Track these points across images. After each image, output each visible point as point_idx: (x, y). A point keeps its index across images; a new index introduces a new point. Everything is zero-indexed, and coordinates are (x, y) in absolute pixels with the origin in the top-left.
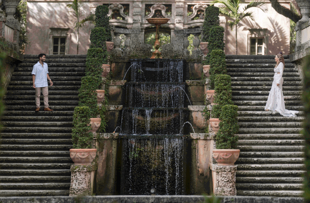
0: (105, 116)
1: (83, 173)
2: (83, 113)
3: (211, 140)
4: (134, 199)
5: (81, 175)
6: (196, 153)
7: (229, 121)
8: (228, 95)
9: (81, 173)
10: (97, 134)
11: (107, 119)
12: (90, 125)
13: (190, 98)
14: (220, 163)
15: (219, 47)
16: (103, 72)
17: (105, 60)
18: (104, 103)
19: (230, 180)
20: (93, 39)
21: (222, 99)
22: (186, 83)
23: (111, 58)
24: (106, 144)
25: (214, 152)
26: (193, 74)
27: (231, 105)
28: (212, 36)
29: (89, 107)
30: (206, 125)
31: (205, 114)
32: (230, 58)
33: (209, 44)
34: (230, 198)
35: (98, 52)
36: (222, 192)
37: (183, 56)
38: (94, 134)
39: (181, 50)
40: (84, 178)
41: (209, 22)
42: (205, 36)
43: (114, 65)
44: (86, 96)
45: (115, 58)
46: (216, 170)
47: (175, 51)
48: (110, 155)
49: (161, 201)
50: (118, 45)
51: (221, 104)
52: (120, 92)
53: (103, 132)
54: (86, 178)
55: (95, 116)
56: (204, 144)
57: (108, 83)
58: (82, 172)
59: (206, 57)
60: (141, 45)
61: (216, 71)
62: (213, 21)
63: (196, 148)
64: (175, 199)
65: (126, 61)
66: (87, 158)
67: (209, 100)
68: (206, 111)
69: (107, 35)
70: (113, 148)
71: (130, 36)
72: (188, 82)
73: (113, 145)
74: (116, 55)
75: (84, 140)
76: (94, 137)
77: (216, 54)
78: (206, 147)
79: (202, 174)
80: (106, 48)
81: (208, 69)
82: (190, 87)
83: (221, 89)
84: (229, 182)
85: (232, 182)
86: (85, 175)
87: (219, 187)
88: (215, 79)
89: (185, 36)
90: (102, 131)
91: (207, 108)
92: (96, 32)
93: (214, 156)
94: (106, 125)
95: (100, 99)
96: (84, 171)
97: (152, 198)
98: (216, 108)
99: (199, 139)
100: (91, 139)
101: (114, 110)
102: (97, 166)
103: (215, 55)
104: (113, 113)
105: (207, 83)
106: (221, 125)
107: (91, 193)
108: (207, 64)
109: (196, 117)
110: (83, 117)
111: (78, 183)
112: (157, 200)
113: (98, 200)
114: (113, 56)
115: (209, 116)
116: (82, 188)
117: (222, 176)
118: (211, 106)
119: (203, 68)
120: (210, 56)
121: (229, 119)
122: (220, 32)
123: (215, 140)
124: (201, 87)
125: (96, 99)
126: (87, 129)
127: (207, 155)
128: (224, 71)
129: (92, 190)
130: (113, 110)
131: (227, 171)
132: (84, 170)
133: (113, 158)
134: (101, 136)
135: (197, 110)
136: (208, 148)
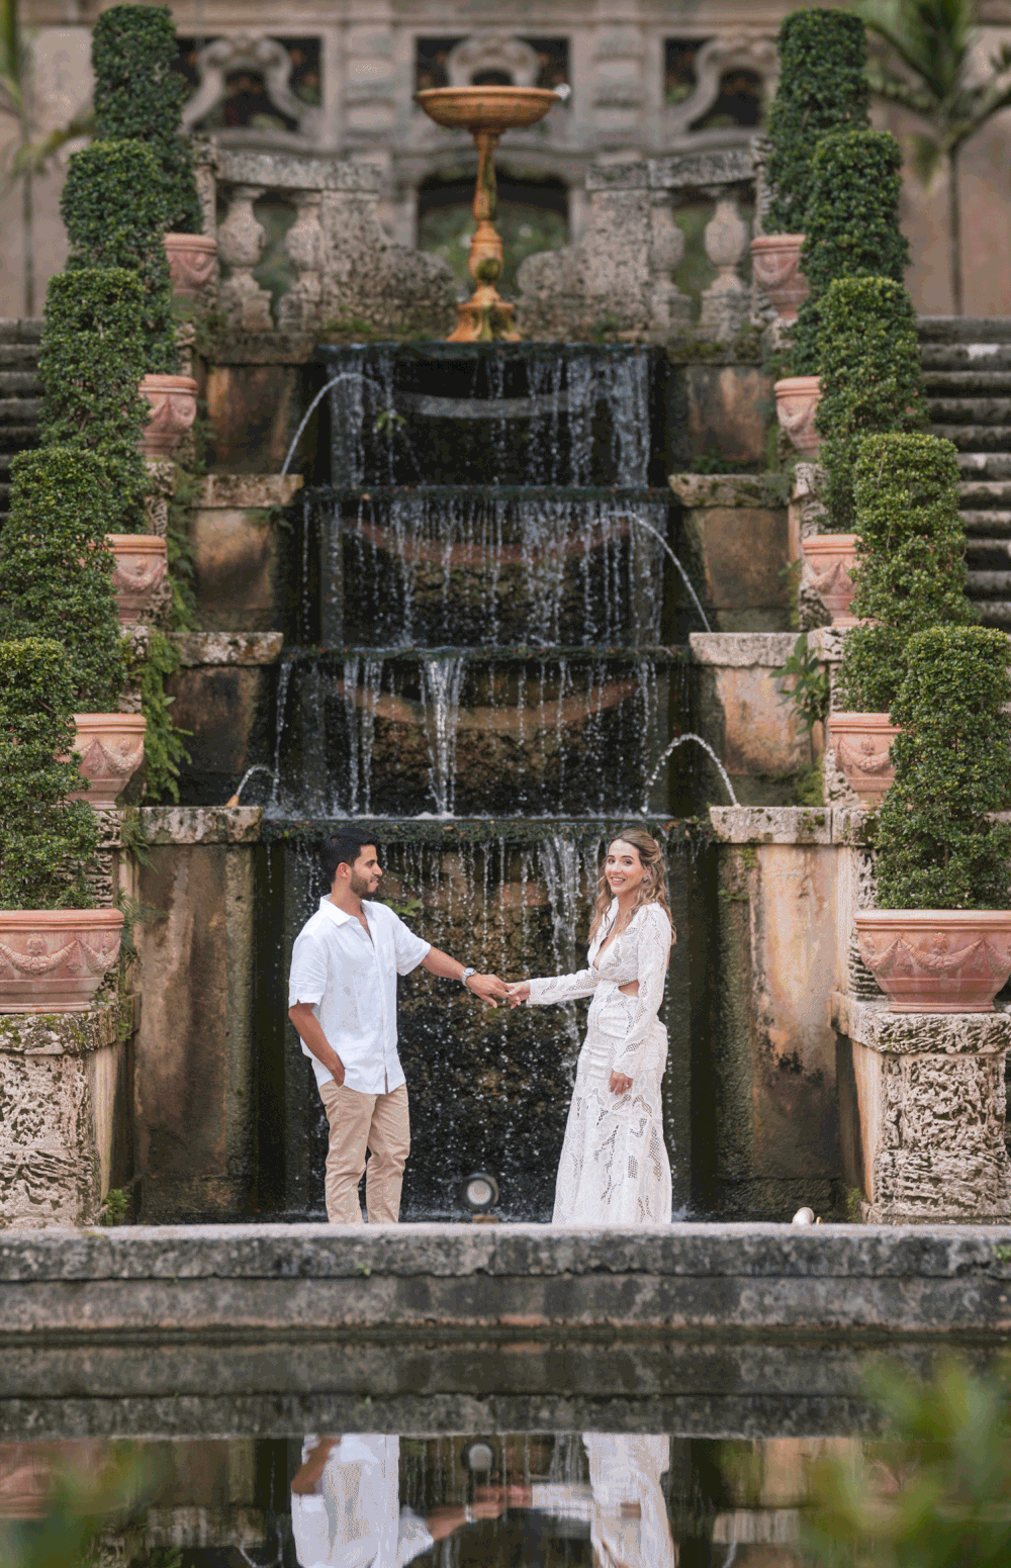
0: (170, 700)
1: (44, 1061)
2: (24, 680)
3: (838, 846)
4: (358, 1248)
5: (31, 1074)
6: (746, 928)
7: (953, 731)
8: (942, 563)
9: (28, 1063)
10: (122, 814)
11: (185, 721)
12: (76, 757)
13: (699, 583)
14: (904, 994)
15: (870, 261)
16: (147, 422)
17: (161, 346)
18: (164, 620)
19: (974, 1107)
20: (82, 217)
21: (902, 592)
22: (672, 494)
23: (201, 340)
24: (182, 874)
25: (863, 926)
26: (711, 436)
27: (962, 630)
28: (827, 195)
29: (68, 644)
30: (803, 753)
31: (800, 686)
32: (935, 338)
33: (808, 248)
34: (987, 1243)
35: (112, 298)
36: (919, 1180)
37: (646, 328)
38: (104, 811)
39: (636, 290)
40: (50, 1096)
41: (803, 106)
42: (782, 197)
43: (220, 383)
44: (47, 571)
45: (231, 340)
46: (882, 1041)
47: (599, 299)
48: (210, 945)
49: (538, 1262)
50: (243, 258)
51: (899, 619)
52: (265, 552)
53: (166, 799)
54: (61, 1097)
55: (103, 699)
56: (800, 873)
57: (185, 491)
58: (37, 1059)
59: (795, 326)
60: (388, 258)
61: (858, 412)
62: (831, 104)
63: (746, 902)
64: (628, 1250)
65: (296, 356)
66: (65, 968)
67: (822, 598)
68: (805, 666)
69: (168, 189)
70: (231, 904)
71: (318, 205)
72: (687, 485)
73: (232, 884)
74: (238, 322)
75: (40, 855)
76: (108, 836)
77: (859, 302)
78: (813, 892)
79: (791, 1064)
80: (166, 273)
81: (807, 401)
82: (695, 514)
83: (898, 529)
84: (964, 1119)
85: (983, 1117)
86: (57, 1078)
87: (900, 1147)
88: (858, 465)
89: (654, 204)
90: (155, 795)
91: (811, 644)
92: (98, 170)
93: (865, 955)
94: (184, 760)
95: (139, 592)
96: (47, 1049)
97: (478, 1242)
98: (869, 649)
99: (767, 842)
100: (84, 845)
101: (231, 664)
102: (131, 1012)
103: (850, 313)
104: (222, 686)
105: (801, 489)
106: (904, 759)
107: (98, 1185)
108: (799, 374)
109: (744, 706)
110: (25, 707)
111: (14, 1127)
112: (512, 1255)
113: (124, 1255)
114: (213, 324)
115: (826, 699)
116: (41, 1160)
117: (922, 1079)
118: (835, 634)
119: (773, 398)
120: (816, 318)
121: (956, 716)
122: (876, 165)
123: (867, 850)
124: (766, 519)
125: (105, 590)
126: (55, 786)
127: (816, 945)
128: (911, 412)
129: (105, 1170)
130: (222, 664)
131: (950, 1049)
132: (49, 1041)
133: (230, 966)
134: (152, 829)
135: (747, 662)
136: (821, 900)
